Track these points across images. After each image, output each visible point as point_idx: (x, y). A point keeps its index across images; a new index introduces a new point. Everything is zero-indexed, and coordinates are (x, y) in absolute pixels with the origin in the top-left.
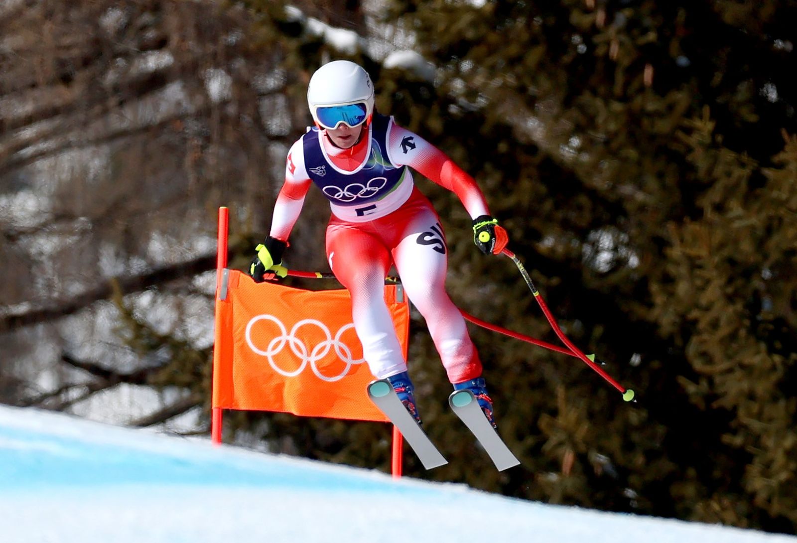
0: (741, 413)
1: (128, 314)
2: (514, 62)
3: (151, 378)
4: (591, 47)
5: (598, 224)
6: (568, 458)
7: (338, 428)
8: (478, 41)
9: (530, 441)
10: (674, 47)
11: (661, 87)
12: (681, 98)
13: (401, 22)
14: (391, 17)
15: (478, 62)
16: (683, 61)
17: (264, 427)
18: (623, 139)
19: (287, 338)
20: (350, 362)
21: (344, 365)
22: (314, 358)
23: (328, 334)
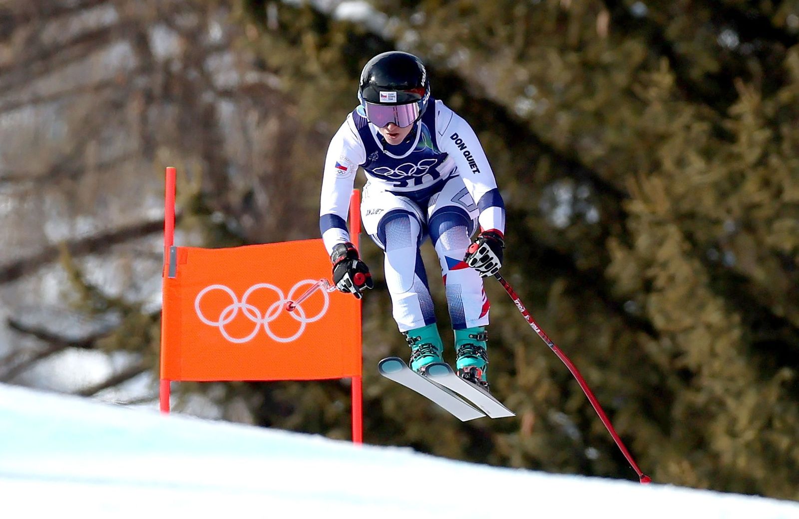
0: (706, 371)
1: (77, 276)
2: (466, 13)
3: (100, 342)
5: (552, 179)
6: (528, 418)
7: (294, 390)
11: (617, 35)
12: (636, 48)
15: (429, 15)
16: (639, 9)
18: (578, 89)
19: (239, 305)
20: (304, 320)
21: (299, 324)
22: (268, 319)
23: (281, 294)
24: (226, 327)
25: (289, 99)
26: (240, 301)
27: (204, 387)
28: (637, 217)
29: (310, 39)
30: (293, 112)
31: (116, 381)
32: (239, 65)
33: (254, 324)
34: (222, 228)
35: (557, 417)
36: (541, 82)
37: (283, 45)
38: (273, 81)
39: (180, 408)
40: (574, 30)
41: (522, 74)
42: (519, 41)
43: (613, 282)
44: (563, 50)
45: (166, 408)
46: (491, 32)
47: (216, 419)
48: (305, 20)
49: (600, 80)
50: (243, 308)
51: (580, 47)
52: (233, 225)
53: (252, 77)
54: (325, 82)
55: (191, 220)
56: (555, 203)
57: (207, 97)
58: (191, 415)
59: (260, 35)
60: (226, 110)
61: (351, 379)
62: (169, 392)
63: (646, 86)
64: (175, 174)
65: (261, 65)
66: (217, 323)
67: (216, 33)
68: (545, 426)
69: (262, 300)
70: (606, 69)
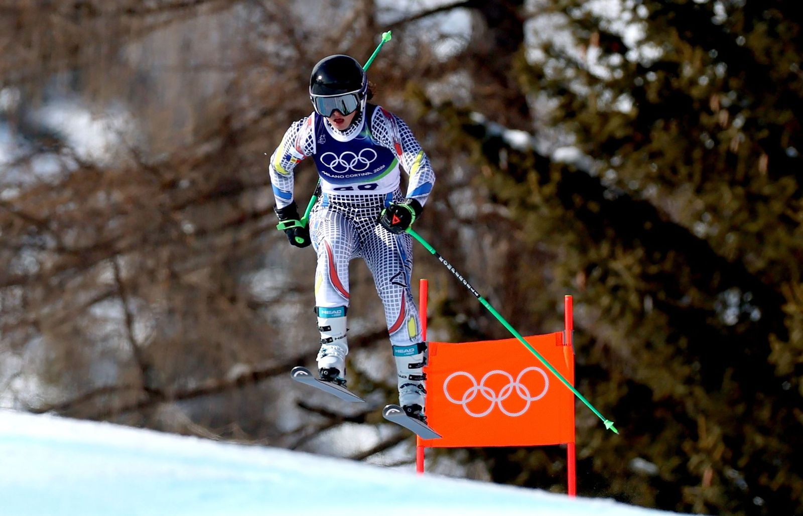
2: (655, 155)
3: (369, 417)
4: (717, 142)
5: (725, 286)
6: (707, 474)
7: (521, 454)
8: (626, 140)
9: (675, 462)
10: (785, 139)
11: (774, 173)
12: (790, 183)
13: (563, 127)
14: (555, 122)
15: (625, 157)
16: (792, 152)
17: (462, 455)
18: (744, 215)
19: (478, 387)
20: (529, 399)
21: (525, 402)
22: (501, 399)
23: (511, 379)
24: (468, 405)
25: (516, 225)
26: (479, 384)
27: (451, 452)
28: (791, 317)
29: (533, 177)
30: (519, 235)
31: (382, 448)
32: (476, 199)
33: (490, 403)
34: (464, 327)
35: (730, 473)
36: (713, 209)
37: (511, 182)
38: (504, 211)
39: (432, 470)
40: (741, 169)
41: (699, 204)
42: (697, 177)
43: (774, 366)
44: (732, 184)
45: (421, 469)
46: (674, 170)
47: (461, 477)
48: (529, 163)
49: (761, 208)
50: (481, 390)
51: (746, 181)
52: (473, 324)
53: (487, 208)
54: (545, 210)
55: (440, 321)
56: (725, 306)
57: (452, 224)
58: (441, 474)
59: (493, 174)
60: (467, 234)
61: (567, 446)
62: (424, 456)
63: (796, 210)
64: (427, 285)
65: (494, 199)
66: (460, 402)
67: (458, 173)
68: (721, 479)
69: (496, 384)
70: (766, 199)
